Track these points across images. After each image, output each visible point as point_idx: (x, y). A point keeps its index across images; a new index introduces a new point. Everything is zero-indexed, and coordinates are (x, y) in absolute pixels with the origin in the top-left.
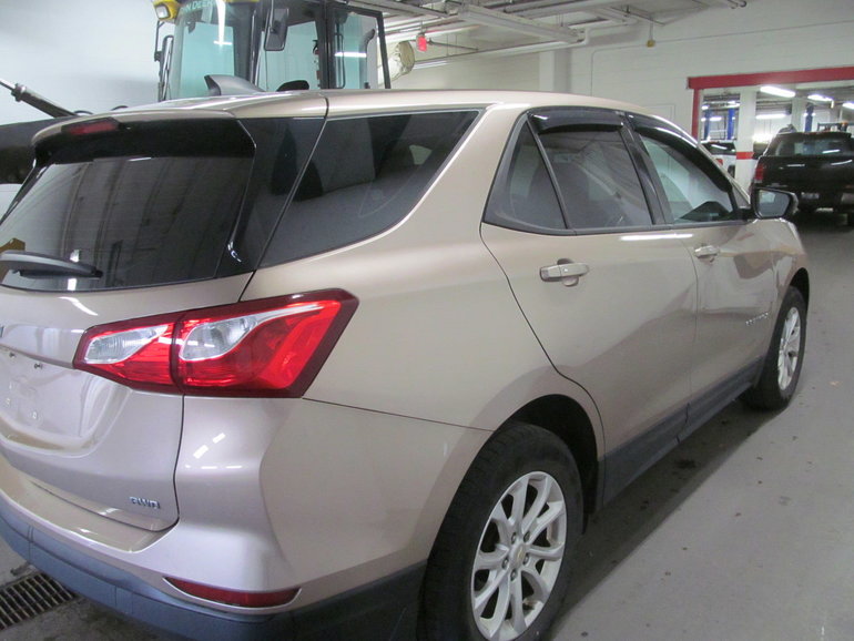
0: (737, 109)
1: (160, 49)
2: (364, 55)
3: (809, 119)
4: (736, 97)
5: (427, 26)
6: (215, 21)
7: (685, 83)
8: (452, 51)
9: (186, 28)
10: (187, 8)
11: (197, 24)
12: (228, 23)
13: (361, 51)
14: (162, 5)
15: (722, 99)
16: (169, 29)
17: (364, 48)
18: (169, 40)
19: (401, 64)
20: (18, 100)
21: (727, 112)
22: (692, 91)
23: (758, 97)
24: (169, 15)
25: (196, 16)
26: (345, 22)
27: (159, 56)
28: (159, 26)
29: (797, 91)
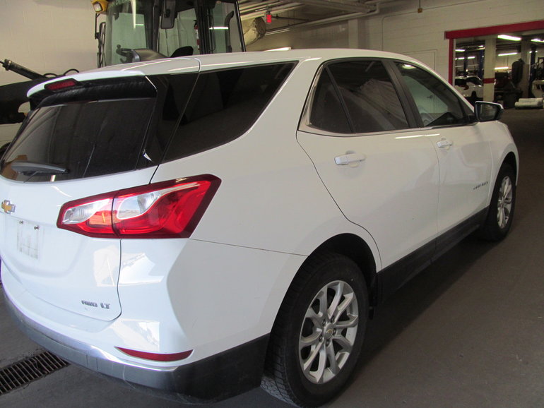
0: (484, 50)
1: (98, 31)
2: (227, 28)
3: (533, 55)
4: (483, 43)
5: (271, 7)
6: (130, 11)
7: (443, 35)
8: (291, 22)
9: (114, 17)
10: (113, 4)
11: (120, 14)
12: (138, 12)
13: (225, 26)
14: (96, 3)
15: (473, 45)
16: (103, 18)
17: (227, 24)
18: (104, 25)
19: (257, 32)
20: (7, 69)
21: (478, 53)
22: (448, 40)
23: (497, 42)
24: (102, 10)
25: (120, 9)
26: (214, 7)
27: (97, 36)
28: (97, 17)
29: (522, 37)
